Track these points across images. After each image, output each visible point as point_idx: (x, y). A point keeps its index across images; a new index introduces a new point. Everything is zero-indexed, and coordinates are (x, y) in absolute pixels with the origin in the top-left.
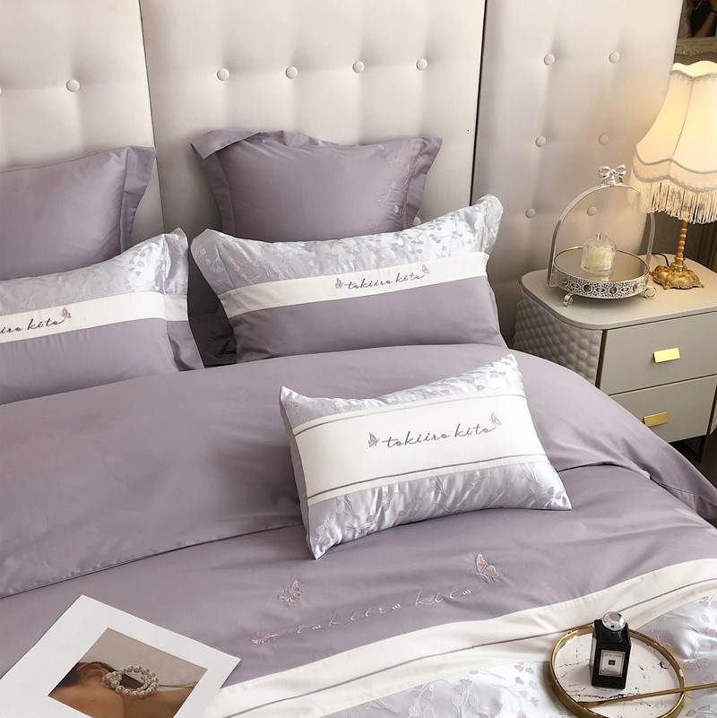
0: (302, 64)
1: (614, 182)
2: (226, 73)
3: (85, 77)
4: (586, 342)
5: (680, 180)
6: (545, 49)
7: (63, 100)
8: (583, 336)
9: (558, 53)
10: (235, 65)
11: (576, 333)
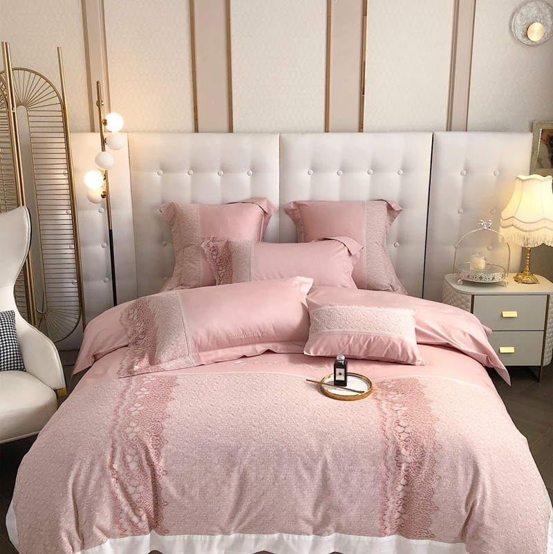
0: (344, 169)
1: (486, 228)
2: (312, 172)
3: (255, 170)
4: (463, 300)
5: (518, 226)
6: (461, 168)
7: (245, 178)
8: (463, 298)
9: (468, 170)
10: (315, 169)
11: (459, 296)
